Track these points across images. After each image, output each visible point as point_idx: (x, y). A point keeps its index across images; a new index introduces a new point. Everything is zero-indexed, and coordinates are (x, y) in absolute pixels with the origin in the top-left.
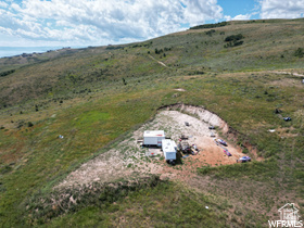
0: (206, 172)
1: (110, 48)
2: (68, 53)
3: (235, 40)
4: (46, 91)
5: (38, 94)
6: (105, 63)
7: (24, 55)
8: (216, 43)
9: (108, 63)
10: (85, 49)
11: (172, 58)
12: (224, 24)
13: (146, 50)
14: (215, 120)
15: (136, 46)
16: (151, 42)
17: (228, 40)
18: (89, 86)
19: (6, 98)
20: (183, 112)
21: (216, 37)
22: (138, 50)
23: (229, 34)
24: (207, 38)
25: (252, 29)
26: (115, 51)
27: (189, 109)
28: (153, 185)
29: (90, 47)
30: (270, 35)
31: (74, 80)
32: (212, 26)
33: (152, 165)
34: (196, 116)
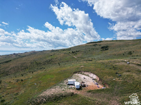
0: (89, 92)
1: (53, 51)
2: (34, 53)
3: (105, 48)
4: (25, 69)
5: (22, 70)
6: (51, 57)
7: (14, 54)
8: (97, 49)
9: (52, 57)
10: (41, 51)
11: (79, 55)
12: (101, 42)
13: (68, 52)
14: (95, 77)
15: (64, 50)
16: (70, 49)
17: (102, 48)
18: (44, 66)
19: (8, 71)
20: (83, 74)
21: (97, 47)
22: (65, 52)
23: (103, 46)
24: (94, 47)
25: (112, 44)
26: (55, 52)
27: (85, 73)
28: (71, 95)
29: (44, 51)
31: (37, 64)
32: (96, 42)
33: (71, 90)
34: (88, 76)
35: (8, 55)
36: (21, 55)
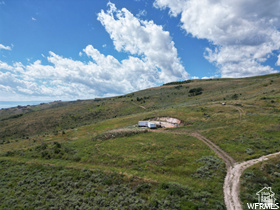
1: (97, 100)
2: (60, 104)
3: (196, 91)
7: (19, 107)
8: (183, 94)
10: (74, 102)
11: (150, 103)
12: (189, 81)
13: (130, 99)
15: (121, 97)
16: (133, 94)
17: (191, 91)
21: (183, 90)
22: (123, 99)
23: (192, 88)
24: (176, 91)
25: (211, 85)
29: (79, 101)
30: (221, 89)
32: (180, 83)
35: (7, 109)
36: (34, 109)
